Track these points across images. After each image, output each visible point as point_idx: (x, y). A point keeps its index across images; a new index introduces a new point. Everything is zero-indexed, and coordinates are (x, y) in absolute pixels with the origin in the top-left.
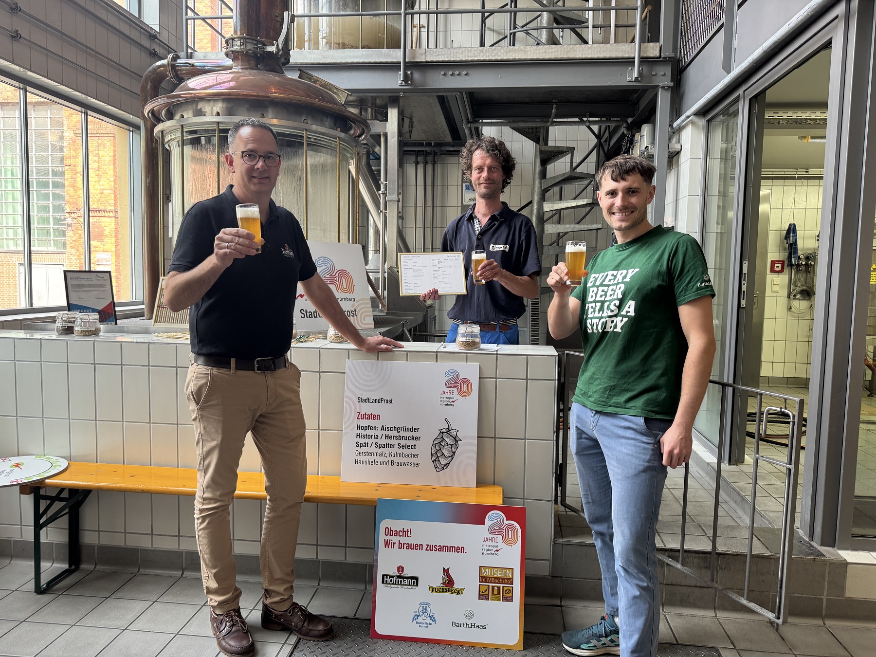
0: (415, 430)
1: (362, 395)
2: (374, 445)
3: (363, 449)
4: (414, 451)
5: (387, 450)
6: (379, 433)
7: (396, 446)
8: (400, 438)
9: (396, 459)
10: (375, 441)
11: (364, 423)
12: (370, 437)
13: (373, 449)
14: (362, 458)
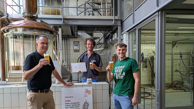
0: (79, 103)
1: (66, 96)
6: (70, 104)
11: (67, 102)
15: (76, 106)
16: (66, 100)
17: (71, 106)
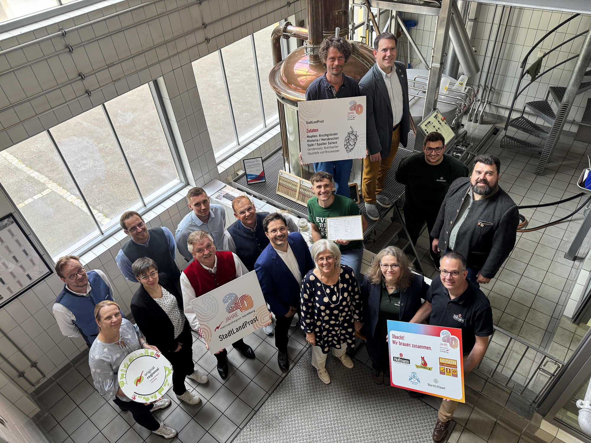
0: (336, 134)
1: (308, 120)
2: (316, 144)
3: (311, 147)
4: (336, 145)
5: (323, 146)
6: (318, 138)
7: (327, 143)
8: (329, 139)
9: (328, 150)
10: (316, 142)
11: (310, 134)
12: (314, 141)
13: (316, 147)
14: (311, 152)
15: (330, 141)
16: (309, 129)
17: (319, 142)
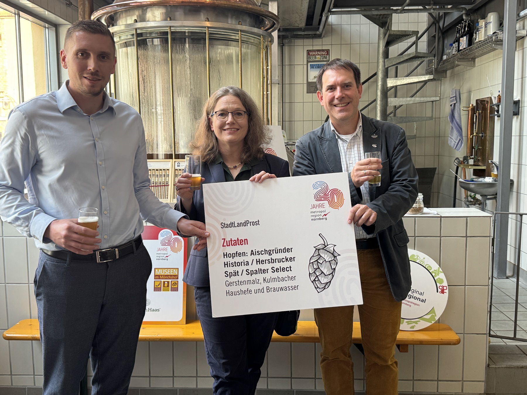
0: (288, 250)
1: (224, 220)
2: (245, 272)
3: (234, 279)
4: (290, 274)
5: (260, 276)
6: (249, 258)
7: (270, 271)
9: (272, 285)
10: (245, 268)
11: (231, 250)
12: (239, 264)
13: (245, 277)
14: (234, 289)
15: (277, 265)
16: (228, 239)
17: (251, 268)
